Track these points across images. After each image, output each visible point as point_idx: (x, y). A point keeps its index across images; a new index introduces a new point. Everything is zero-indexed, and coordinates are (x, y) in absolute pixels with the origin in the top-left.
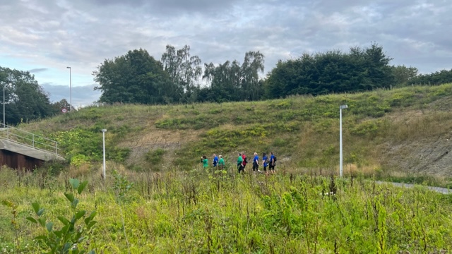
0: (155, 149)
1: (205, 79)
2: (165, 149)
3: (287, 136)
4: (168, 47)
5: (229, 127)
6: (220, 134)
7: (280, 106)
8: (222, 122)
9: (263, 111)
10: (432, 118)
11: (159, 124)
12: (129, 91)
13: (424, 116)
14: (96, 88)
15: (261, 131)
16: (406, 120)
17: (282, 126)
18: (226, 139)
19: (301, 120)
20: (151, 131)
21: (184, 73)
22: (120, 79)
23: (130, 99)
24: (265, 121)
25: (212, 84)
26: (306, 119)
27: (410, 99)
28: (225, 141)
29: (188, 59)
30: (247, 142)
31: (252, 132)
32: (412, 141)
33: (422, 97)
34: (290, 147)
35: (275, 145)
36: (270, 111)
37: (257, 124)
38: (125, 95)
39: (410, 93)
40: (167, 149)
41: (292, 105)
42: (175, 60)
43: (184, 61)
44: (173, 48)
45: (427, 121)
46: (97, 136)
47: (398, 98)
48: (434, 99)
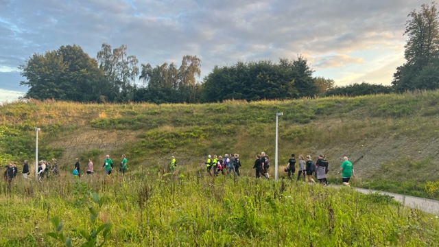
0: (91, 148)
1: (142, 79)
2: (101, 150)
3: (224, 139)
4: (103, 45)
5: (168, 128)
6: (159, 135)
7: (217, 110)
8: (161, 123)
9: (202, 114)
10: (349, 126)
11: (95, 123)
12: (60, 88)
13: (344, 124)
14: (22, 83)
15: (200, 133)
16: (328, 127)
17: (219, 129)
18: (165, 140)
19: (236, 124)
20: (86, 130)
21: (120, 73)
22: (50, 75)
23: (61, 96)
24: (203, 124)
25: (149, 85)
26: (241, 123)
27: (332, 109)
28: (165, 142)
29: (125, 58)
30: (186, 144)
31: (192, 134)
32: (333, 146)
33: (341, 107)
34: (227, 149)
35: (213, 147)
36: (208, 114)
37: (196, 126)
38: (56, 92)
39: (332, 103)
40: (104, 150)
41: (229, 109)
42: (111, 59)
43: (120, 60)
44: (109, 47)
45: (346, 128)
46: (26, 134)
47: (322, 107)
48: (351, 109)
